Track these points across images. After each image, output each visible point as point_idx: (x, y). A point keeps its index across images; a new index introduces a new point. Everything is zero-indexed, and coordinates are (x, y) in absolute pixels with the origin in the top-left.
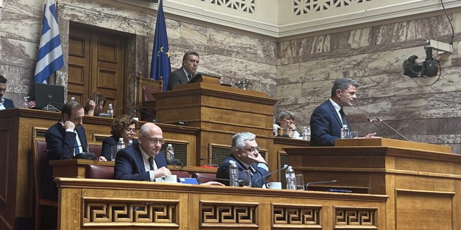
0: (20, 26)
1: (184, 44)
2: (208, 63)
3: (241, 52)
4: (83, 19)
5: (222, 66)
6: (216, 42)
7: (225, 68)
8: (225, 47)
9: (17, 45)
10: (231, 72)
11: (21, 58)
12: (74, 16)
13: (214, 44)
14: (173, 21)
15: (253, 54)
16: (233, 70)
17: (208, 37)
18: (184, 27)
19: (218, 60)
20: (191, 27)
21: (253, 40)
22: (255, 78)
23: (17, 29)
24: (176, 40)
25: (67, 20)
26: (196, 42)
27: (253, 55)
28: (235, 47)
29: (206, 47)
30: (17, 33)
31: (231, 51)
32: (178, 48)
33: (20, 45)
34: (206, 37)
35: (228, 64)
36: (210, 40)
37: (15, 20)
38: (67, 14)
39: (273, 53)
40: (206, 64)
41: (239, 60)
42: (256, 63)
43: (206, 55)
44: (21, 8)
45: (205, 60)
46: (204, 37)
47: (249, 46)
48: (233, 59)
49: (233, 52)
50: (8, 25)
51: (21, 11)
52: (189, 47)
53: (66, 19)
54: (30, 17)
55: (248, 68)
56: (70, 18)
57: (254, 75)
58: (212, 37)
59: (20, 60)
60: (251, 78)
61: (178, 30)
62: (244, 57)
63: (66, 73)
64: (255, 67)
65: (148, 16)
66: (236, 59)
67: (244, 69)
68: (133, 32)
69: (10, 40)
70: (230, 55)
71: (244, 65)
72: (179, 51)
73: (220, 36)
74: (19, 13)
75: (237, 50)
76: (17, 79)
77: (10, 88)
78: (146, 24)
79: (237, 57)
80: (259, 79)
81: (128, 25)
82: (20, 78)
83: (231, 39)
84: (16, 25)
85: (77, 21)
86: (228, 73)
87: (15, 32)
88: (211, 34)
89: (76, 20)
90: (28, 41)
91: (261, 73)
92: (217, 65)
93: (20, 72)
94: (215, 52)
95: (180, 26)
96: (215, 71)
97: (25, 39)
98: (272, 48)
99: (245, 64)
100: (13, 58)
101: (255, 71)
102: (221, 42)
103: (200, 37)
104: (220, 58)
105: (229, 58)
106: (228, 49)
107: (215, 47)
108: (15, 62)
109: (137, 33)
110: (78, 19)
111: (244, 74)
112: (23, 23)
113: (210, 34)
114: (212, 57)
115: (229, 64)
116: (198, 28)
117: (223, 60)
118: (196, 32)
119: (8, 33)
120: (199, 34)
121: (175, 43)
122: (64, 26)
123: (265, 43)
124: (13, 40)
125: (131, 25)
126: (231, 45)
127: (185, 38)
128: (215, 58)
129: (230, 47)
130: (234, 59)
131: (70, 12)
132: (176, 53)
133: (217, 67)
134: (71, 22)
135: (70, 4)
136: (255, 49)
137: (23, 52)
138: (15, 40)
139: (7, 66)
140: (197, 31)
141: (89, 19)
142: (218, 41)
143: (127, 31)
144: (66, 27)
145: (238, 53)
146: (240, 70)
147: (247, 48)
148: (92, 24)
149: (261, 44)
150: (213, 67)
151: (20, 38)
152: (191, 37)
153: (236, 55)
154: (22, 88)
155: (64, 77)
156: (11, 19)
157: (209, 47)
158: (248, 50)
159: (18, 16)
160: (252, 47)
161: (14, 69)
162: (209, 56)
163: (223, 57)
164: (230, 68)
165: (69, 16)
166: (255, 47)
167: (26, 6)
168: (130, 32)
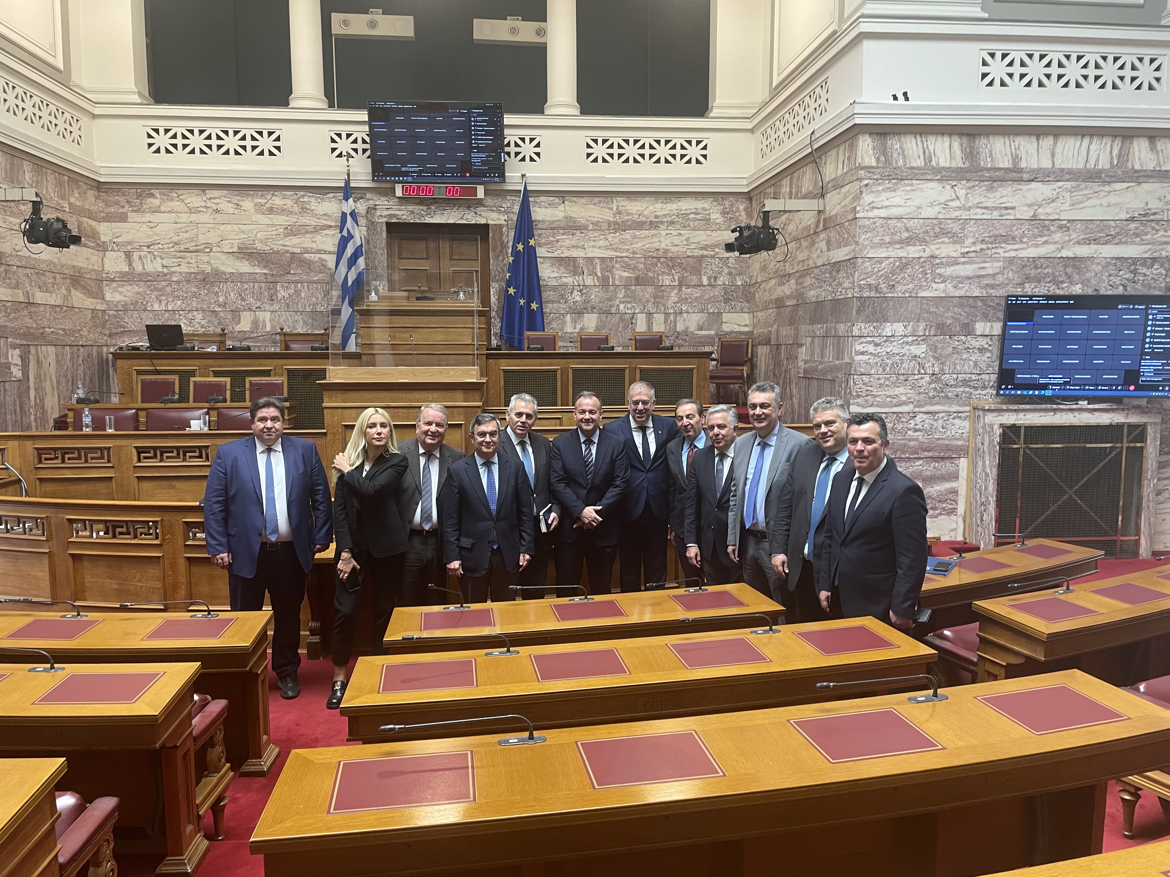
0: (318, 238)
1: (571, 224)
2: (616, 243)
3: (678, 221)
4: (404, 217)
5: (642, 244)
6: (628, 214)
7: (647, 246)
8: (647, 218)
9: (316, 259)
10: (658, 250)
11: (323, 273)
12: (391, 216)
13: (627, 218)
14: (552, 198)
15: (701, 220)
16: (663, 246)
17: (615, 209)
18: (571, 202)
19: (635, 237)
20: (583, 201)
21: (701, 202)
22: (705, 253)
23: (315, 242)
24: (557, 221)
25: (382, 223)
26: (593, 219)
27: (702, 222)
28: (665, 216)
29: (609, 223)
30: (315, 247)
31: (657, 222)
32: (561, 231)
33: (321, 260)
34: (612, 209)
35: (652, 241)
36: (619, 213)
37: (311, 232)
38: (381, 216)
39: (743, 213)
40: (611, 245)
41: (674, 233)
42: (709, 232)
43: (611, 233)
44: (318, 219)
45: (609, 240)
46: (607, 210)
47: (693, 211)
48: (662, 232)
49: (661, 222)
50: (303, 239)
51: (318, 221)
52: (580, 226)
53: (380, 221)
54: (331, 226)
55: (692, 240)
56: (385, 219)
57: (702, 248)
58: (621, 208)
59: (322, 275)
60: (698, 253)
61: (561, 208)
62: (684, 227)
63: (384, 283)
64: (706, 238)
65: (508, 198)
66: (668, 232)
67: (686, 243)
68: (483, 221)
69: (306, 255)
70: (657, 227)
71: (683, 238)
72: (563, 234)
73: (637, 206)
74: (316, 224)
75: (670, 219)
76: (320, 296)
77: (311, 307)
78: (503, 209)
79: (669, 228)
80: (713, 253)
81: (475, 215)
82: (323, 295)
83: (659, 205)
84: (312, 238)
85: (397, 221)
86: (653, 252)
87: (313, 245)
88: (620, 204)
89: (394, 220)
90: (330, 253)
91: (717, 245)
92: (632, 244)
93: (323, 288)
94: (628, 228)
95: (563, 202)
96: (627, 252)
97: (325, 251)
98: (742, 207)
99: (686, 236)
100: (313, 274)
101: (706, 243)
102: (639, 213)
103: (600, 212)
104: (638, 233)
105: (655, 232)
106: (652, 219)
107: (628, 220)
108: (315, 278)
109: (490, 222)
110: (398, 219)
111: (684, 250)
112: (323, 234)
113: (618, 206)
114: (622, 234)
115: (655, 240)
116: (596, 200)
117: (642, 236)
118: (592, 206)
119: (303, 248)
120: (597, 208)
121: (554, 226)
122: (379, 229)
123: (727, 202)
124: (310, 255)
125: (479, 213)
126: (658, 214)
127: (573, 216)
128: (627, 235)
129: (656, 217)
130: (664, 233)
131: (386, 213)
132: (558, 238)
133: (632, 246)
134: (388, 224)
135: (386, 203)
136: (707, 212)
137: (325, 266)
138: (313, 255)
139: (306, 284)
140: (595, 204)
141: (414, 216)
142: (634, 212)
143: (473, 222)
144: (381, 230)
145: (672, 223)
146: (677, 245)
147: (689, 214)
148: (419, 221)
149: (719, 204)
150: (624, 247)
151: (319, 252)
152: (583, 214)
153: (668, 226)
154: (326, 305)
155: (382, 287)
156: (307, 232)
157: (615, 223)
158: (692, 216)
159: (314, 228)
160: (700, 211)
161: (315, 285)
162: (617, 234)
163: (643, 232)
164: (656, 245)
165: (385, 217)
166: (706, 210)
167: (325, 214)
168: (478, 223)
